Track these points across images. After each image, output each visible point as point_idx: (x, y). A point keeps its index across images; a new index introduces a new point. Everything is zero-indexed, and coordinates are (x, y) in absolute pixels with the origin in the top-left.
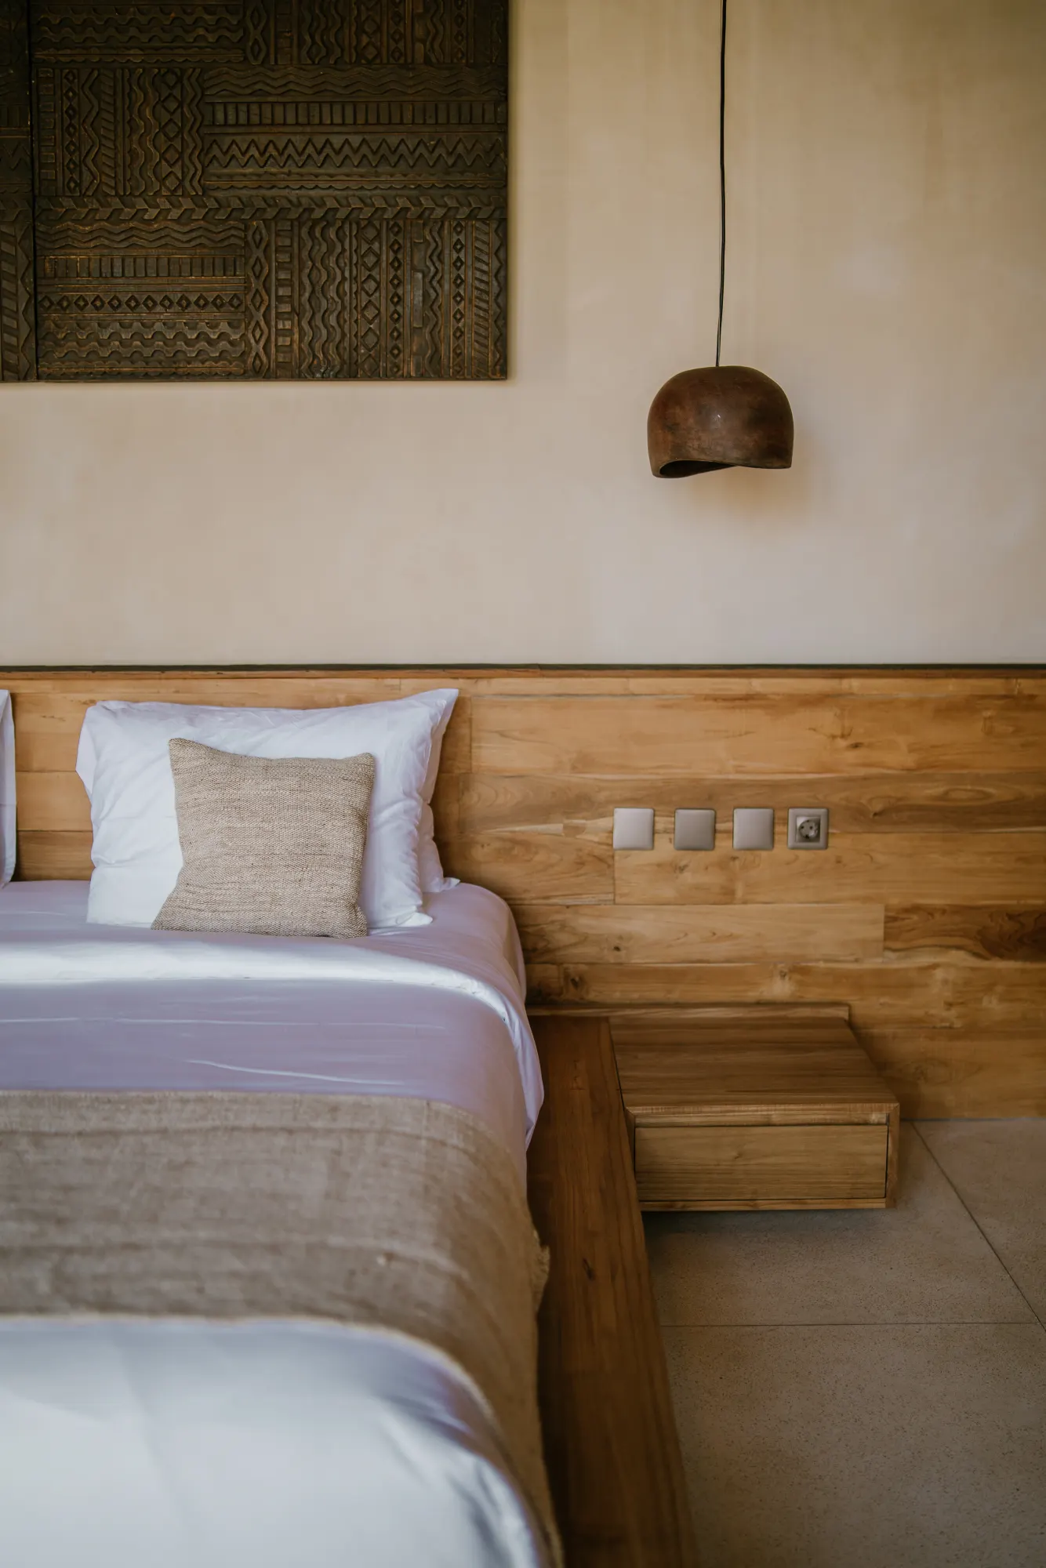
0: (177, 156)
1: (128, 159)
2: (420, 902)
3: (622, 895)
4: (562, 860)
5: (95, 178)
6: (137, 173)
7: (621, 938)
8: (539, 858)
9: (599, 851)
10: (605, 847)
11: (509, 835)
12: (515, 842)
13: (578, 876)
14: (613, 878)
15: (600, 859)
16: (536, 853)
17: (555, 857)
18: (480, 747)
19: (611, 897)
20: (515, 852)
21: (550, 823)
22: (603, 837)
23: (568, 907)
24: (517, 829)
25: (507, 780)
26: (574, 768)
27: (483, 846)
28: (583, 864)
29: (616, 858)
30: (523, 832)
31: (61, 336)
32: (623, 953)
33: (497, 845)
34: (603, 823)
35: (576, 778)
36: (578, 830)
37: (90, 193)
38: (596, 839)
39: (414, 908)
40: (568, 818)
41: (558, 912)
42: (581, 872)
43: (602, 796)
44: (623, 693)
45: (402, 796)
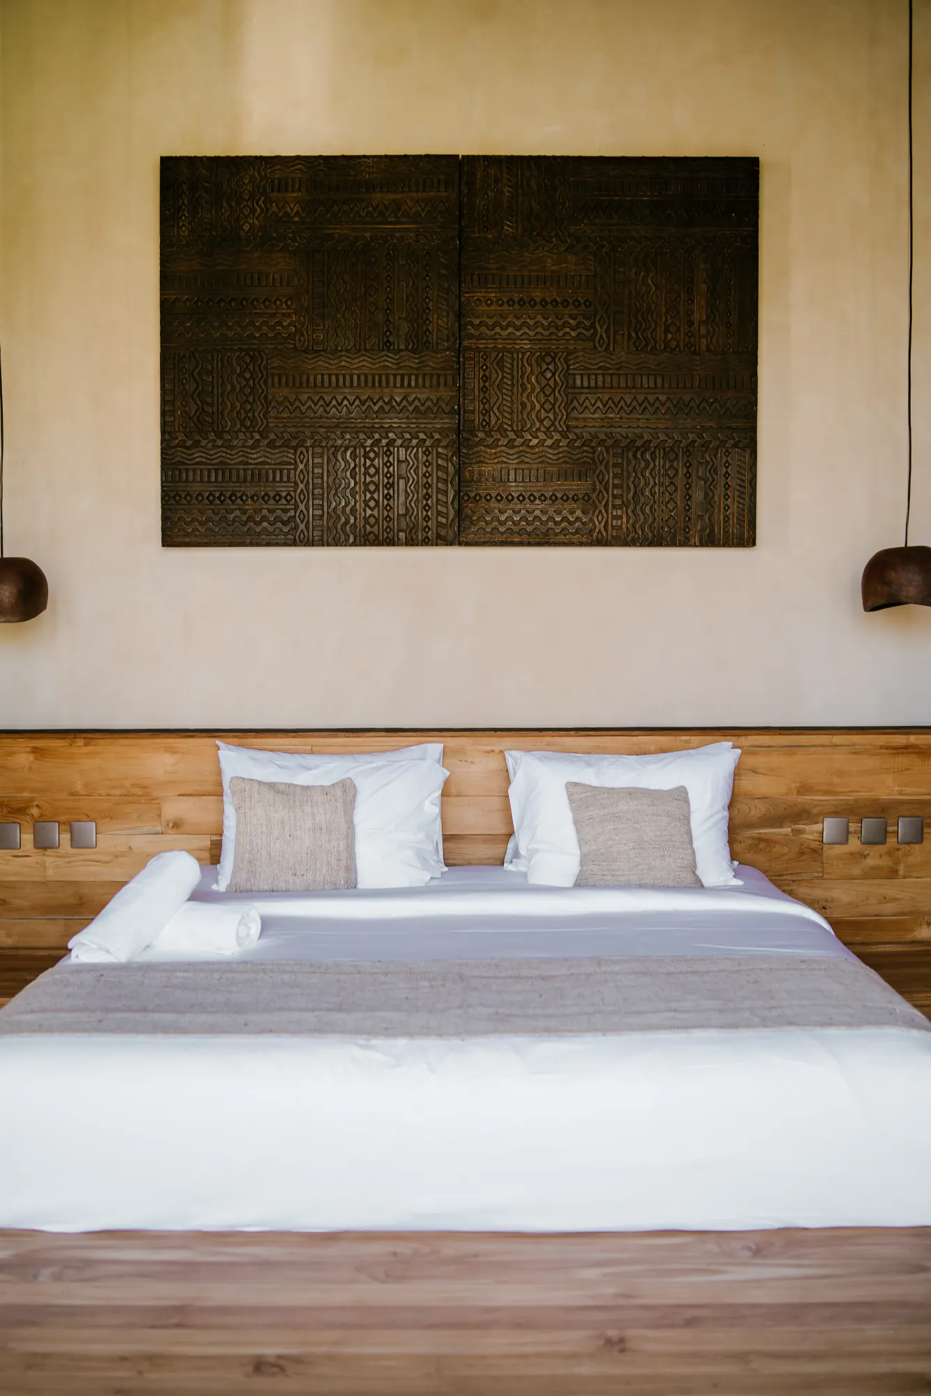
0: (551, 406)
1: (520, 407)
2: (733, 874)
3: (827, 874)
4: (790, 851)
5: (498, 419)
6: (525, 417)
7: (826, 901)
8: (777, 849)
9: (815, 845)
10: (818, 843)
11: (759, 836)
12: (760, 839)
13: (799, 861)
14: (822, 863)
15: (814, 851)
16: (774, 847)
17: (786, 850)
18: (739, 779)
19: (821, 875)
20: (761, 846)
21: (783, 827)
22: (816, 836)
23: (793, 881)
24: (762, 831)
25: (756, 800)
26: (799, 793)
27: (740, 843)
28: (803, 853)
29: (824, 849)
30: (766, 833)
31: (475, 518)
32: (828, 911)
33: (750, 842)
34: (818, 827)
35: (800, 799)
36: (801, 832)
37: (495, 429)
38: (812, 838)
39: (732, 876)
40: (794, 825)
41: (788, 885)
42: (802, 859)
43: (815, 811)
44: (829, 744)
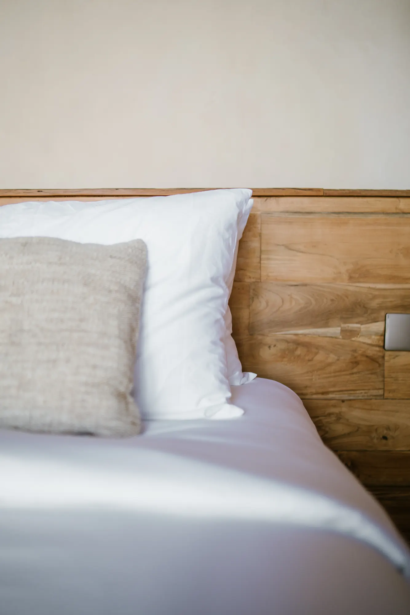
2: (229, 395)
3: (390, 391)
4: (338, 360)
7: (388, 428)
8: (320, 357)
9: (373, 351)
10: (377, 349)
11: (294, 337)
12: (298, 344)
13: (353, 374)
14: (383, 376)
15: (372, 359)
16: (316, 354)
17: (332, 358)
18: (268, 259)
19: (381, 392)
20: (298, 352)
21: (329, 327)
22: (375, 339)
23: (343, 401)
24: (300, 332)
25: (293, 288)
26: (351, 278)
27: (270, 347)
28: (357, 363)
29: (386, 358)
30: (305, 335)
32: (390, 442)
33: (283, 346)
34: (377, 327)
35: (352, 287)
36: (353, 333)
38: (369, 341)
39: (224, 400)
40: (345, 323)
41: (334, 406)
42: (355, 370)
43: (374, 304)
44: (394, 211)
45: (209, 282)
